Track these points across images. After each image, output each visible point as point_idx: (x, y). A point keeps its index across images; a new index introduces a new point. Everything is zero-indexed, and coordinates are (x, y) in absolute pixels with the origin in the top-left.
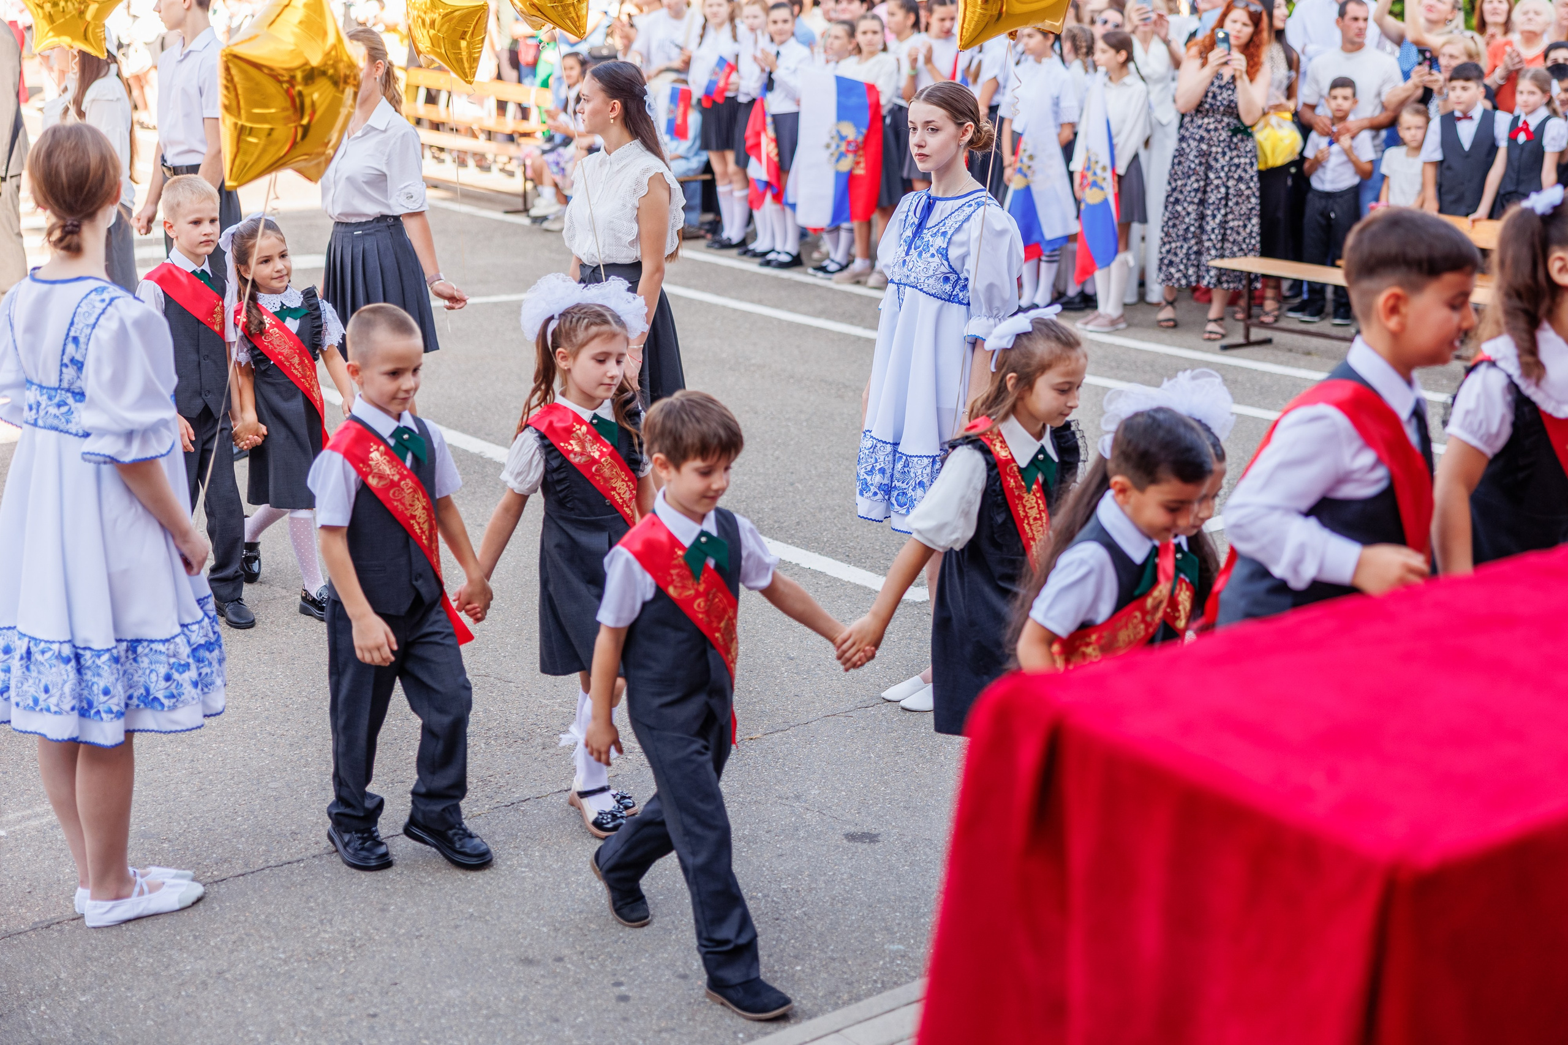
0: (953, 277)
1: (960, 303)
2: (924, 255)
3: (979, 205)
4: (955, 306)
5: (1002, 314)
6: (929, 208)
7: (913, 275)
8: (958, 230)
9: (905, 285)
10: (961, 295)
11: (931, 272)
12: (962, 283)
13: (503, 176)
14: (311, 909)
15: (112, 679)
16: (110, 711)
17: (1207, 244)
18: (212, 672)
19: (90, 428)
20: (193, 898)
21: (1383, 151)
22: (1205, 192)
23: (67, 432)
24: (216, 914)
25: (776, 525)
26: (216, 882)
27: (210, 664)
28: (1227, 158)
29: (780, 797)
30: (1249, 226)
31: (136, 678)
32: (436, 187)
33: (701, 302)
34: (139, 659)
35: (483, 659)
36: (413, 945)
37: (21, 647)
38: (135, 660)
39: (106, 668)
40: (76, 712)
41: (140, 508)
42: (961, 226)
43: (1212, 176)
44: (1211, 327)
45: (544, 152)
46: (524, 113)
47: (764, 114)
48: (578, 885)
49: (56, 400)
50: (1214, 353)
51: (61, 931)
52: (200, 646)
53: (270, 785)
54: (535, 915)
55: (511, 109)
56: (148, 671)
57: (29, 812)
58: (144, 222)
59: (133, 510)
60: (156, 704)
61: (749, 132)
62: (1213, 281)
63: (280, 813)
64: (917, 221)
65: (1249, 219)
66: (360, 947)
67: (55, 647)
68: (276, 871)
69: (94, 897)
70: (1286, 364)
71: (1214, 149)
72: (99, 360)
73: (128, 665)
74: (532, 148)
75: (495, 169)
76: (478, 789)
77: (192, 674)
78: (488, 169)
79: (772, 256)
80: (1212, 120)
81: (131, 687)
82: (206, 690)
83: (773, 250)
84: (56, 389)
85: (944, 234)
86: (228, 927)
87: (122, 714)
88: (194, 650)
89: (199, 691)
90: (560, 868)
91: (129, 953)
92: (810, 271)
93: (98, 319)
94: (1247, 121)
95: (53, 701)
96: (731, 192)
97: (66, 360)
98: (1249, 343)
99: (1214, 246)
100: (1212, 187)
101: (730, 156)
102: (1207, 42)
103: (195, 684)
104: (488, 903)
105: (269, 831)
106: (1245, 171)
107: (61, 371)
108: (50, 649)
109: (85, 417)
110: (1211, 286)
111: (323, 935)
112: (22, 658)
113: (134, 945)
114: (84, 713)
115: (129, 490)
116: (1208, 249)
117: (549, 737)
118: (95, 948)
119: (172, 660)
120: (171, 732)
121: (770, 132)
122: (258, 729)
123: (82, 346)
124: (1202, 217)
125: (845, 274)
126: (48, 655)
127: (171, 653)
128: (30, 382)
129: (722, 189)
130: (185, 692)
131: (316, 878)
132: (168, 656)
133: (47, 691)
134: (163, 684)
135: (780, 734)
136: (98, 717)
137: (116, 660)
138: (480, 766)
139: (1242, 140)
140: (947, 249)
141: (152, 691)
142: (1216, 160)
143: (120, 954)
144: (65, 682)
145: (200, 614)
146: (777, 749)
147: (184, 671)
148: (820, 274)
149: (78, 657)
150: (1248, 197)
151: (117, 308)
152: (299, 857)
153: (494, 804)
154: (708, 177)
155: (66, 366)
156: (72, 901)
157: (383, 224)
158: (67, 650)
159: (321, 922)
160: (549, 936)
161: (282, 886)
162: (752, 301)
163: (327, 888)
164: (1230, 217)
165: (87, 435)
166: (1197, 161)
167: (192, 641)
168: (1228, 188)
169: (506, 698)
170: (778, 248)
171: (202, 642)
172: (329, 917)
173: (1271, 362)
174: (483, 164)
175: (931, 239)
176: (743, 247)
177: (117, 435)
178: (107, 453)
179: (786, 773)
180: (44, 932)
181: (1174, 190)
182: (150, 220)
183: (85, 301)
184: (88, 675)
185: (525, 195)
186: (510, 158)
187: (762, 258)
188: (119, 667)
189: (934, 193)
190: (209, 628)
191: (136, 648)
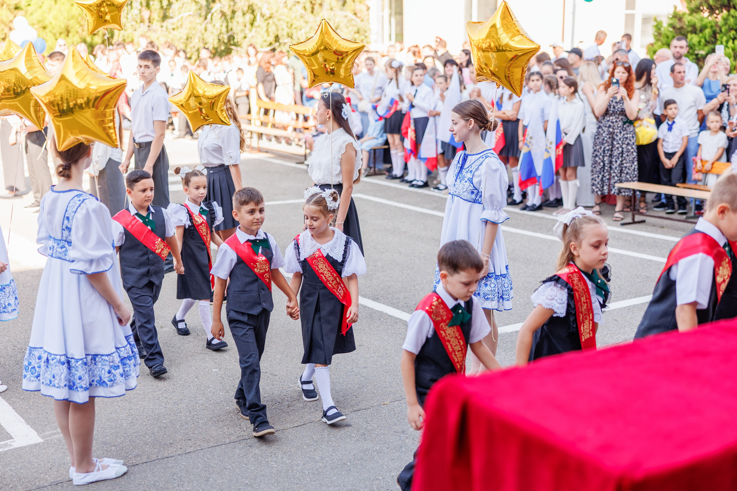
0: (476, 192)
1: (479, 203)
2: (462, 182)
3: (486, 157)
4: (477, 205)
5: (498, 208)
6: (465, 160)
7: (458, 191)
8: (477, 169)
9: (455, 195)
10: (480, 200)
11: (465, 190)
12: (480, 194)
13: (297, 147)
14: (175, 479)
15: (84, 372)
16: (82, 387)
17: (613, 175)
18: (130, 370)
19: (73, 258)
20: (122, 473)
21: (699, 133)
22: (612, 151)
23: (65, 260)
24: (132, 480)
25: (405, 305)
26: (134, 466)
27: (130, 366)
28: (622, 134)
29: (395, 432)
30: (633, 166)
31: (95, 372)
32: (267, 152)
33: (381, 204)
34: (97, 363)
35: (265, 365)
37: (44, 356)
38: (95, 364)
39: (80, 367)
40: (67, 387)
41: (98, 295)
42: (478, 167)
43: (615, 143)
44: (617, 215)
45: (314, 136)
46: (306, 119)
47: (410, 118)
48: (297, 471)
49: (61, 245)
50: (617, 226)
51: (62, 486)
52: (125, 357)
53: (163, 421)
54: (276, 484)
55: (301, 117)
56: (101, 369)
57: (55, 431)
58: (124, 167)
59: (95, 295)
60: (104, 384)
61: (403, 127)
62: (617, 191)
63: (166, 434)
64: (460, 166)
65: (633, 163)
67: (58, 357)
68: (161, 461)
69: (77, 471)
70: (652, 232)
71: (616, 131)
72: (77, 227)
73: (91, 366)
74: (308, 134)
75: (294, 144)
77: (121, 370)
78: (291, 144)
79: (414, 183)
80: (614, 117)
81: (93, 376)
82: (127, 378)
83: (415, 180)
84: (60, 240)
85: (471, 171)
86: (136, 487)
87: (88, 389)
88: (122, 360)
89: (123, 378)
90: (290, 463)
92: (432, 189)
93: (77, 209)
94: (632, 118)
95: (56, 382)
96: (397, 153)
97: (64, 228)
98: (634, 222)
99: (617, 175)
100: (615, 148)
101: (397, 137)
102: (607, 83)
103: (122, 375)
104: (255, 479)
105: (160, 442)
106: (630, 140)
107: (62, 233)
108: (56, 358)
109: (72, 254)
110: (616, 194)
112: (45, 362)
114: (70, 388)
115: (92, 286)
116: (614, 177)
117: (291, 401)
119: (111, 364)
120: (110, 397)
121: (412, 127)
122: (160, 395)
123: (70, 221)
124: (611, 162)
126: (55, 361)
127: (111, 361)
128: (51, 237)
129: (393, 152)
130: (117, 378)
131: (178, 465)
132: (110, 362)
133: (54, 377)
134: (107, 375)
135: (398, 402)
136: (76, 390)
137: (86, 364)
139: (628, 126)
140: (472, 179)
141: (102, 378)
142: (617, 136)
144: (62, 373)
145: (126, 343)
146: (396, 409)
147: (117, 369)
148: (436, 191)
149: (68, 362)
150: (632, 153)
151: (86, 204)
152: (172, 455)
154: (386, 147)
155: (64, 230)
156: (69, 473)
157: (222, 168)
158: (63, 359)
159: (178, 485)
161: (163, 468)
162: (404, 203)
163: (183, 470)
164: (624, 162)
165: (73, 261)
166: (608, 137)
167: (121, 355)
168: (623, 148)
169: (274, 383)
170: (418, 179)
171: (126, 356)
172: (182, 483)
173: (644, 231)
174: (289, 142)
175: (466, 174)
176: (402, 178)
177: (85, 261)
178: (81, 270)
179: (399, 421)
180: (55, 487)
181: (595, 151)
182: (127, 166)
183: (72, 201)
184: (73, 371)
185: (305, 156)
186: (299, 140)
187: (410, 183)
188: (87, 367)
189: (467, 152)
190: (130, 350)
191: (95, 358)
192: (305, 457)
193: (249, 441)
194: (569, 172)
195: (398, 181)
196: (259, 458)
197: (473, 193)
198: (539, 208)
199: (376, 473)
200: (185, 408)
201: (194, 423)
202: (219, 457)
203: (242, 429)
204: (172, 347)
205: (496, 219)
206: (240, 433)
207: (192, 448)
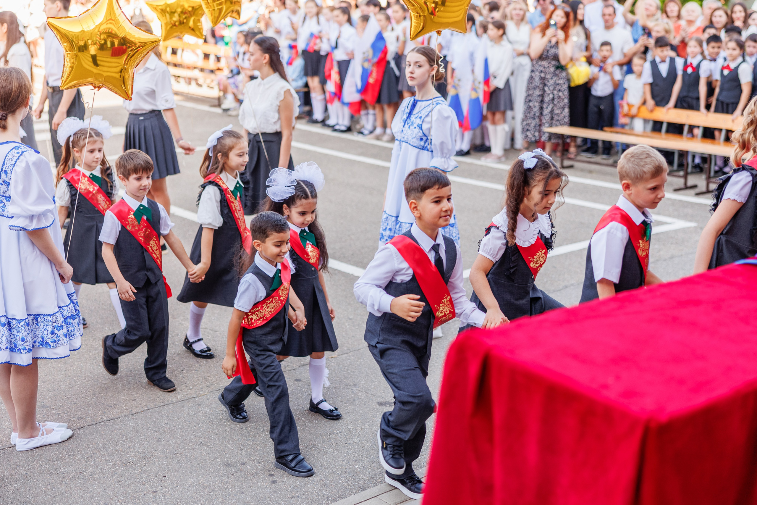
0: (424, 138)
1: (428, 150)
2: (411, 127)
3: (437, 104)
4: (426, 152)
6: (414, 105)
7: (406, 137)
8: (427, 116)
9: (403, 141)
10: (429, 147)
11: (414, 136)
12: (429, 141)
13: (208, 89)
14: (124, 441)
15: (26, 333)
16: (25, 349)
17: (544, 121)
18: (74, 330)
19: (13, 214)
20: (68, 437)
21: (625, 76)
22: (543, 97)
23: (3, 216)
24: (79, 444)
26: (78, 429)
27: (73, 325)
28: (554, 80)
29: (347, 385)
30: (564, 113)
31: (37, 333)
34: (39, 324)
36: (173, 458)
38: (37, 324)
39: (23, 328)
40: (8, 349)
41: (38, 252)
42: (428, 114)
43: (546, 89)
45: (228, 78)
46: (218, 59)
47: (333, 60)
48: (251, 428)
51: (4, 453)
52: (68, 316)
53: (103, 382)
54: (230, 443)
55: (212, 58)
56: (43, 330)
58: (38, 113)
59: (35, 253)
60: (47, 345)
63: (108, 395)
64: (408, 111)
65: (564, 110)
66: (148, 459)
68: (107, 423)
69: (19, 437)
70: (581, 177)
71: (547, 76)
72: (16, 181)
73: (34, 326)
74: (223, 76)
75: (204, 85)
76: (203, 383)
77: (65, 331)
78: (201, 86)
79: (337, 127)
80: (546, 63)
81: (35, 337)
82: (71, 338)
83: (337, 124)
85: (420, 117)
86: (84, 450)
87: (31, 350)
88: (65, 319)
89: (67, 338)
91: (37, 463)
92: (356, 134)
93: (16, 162)
94: (563, 62)
96: (317, 97)
97: (1, 182)
99: (547, 122)
100: (546, 94)
101: (317, 79)
102: (544, 25)
103: (66, 336)
105: (103, 404)
106: (562, 86)
109: (11, 208)
111: (130, 453)
113: (40, 459)
114: (12, 350)
115: (33, 243)
116: (545, 124)
118: (21, 461)
119: (54, 324)
120: (54, 358)
121: (336, 69)
122: (97, 355)
123: (9, 174)
124: (541, 108)
125: (372, 136)
127: (54, 321)
129: (313, 95)
130: (61, 339)
131: (126, 426)
134: (50, 336)
135: (346, 355)
136: (19, 352)
137: (28, 324)
138: (203, 372)
139: (560, 72)
140: (421, 125)
141: (45, 339)
142: (549, 82)
143: (33, 463)
144: (3, 335)
145: (69, 301)
146: (344, 362)
147: (60, 329)
148: (360, 136)
149: (9, 323)
150: (563, 99)
151: (25, 157)
152: (118, 416)
153: (210, 389)
155: (2, 184)
156: (9, 439)
157: (153, 114)
158: (3, 320)
159: (129, 447)
160: (238, 452)
161: (110, 430)
162: (329, 149)
163: (132, 431)
164: (555, 108)
165: (12, 217)
166: (539, 82)
167: (64, 314)
168: (554, 95)
169: (215, 339)
170: (340, 122)
171: (70, 315)
172: (133, 445)
173: (574, 176)
174: (199, 84)
175: (414, 120)
176: (323, 123)
177: (26, 217)
178: (21, 226)
179: (349, 374)
181: (528, 95)
182: (41, 112)
183: (10, 153)
185: (219, 99)
186: (212, 81)
187: (333, 128)
188: (29, 327)
189: (417, 98)
190: (73, 308)
191: (37, 318)
192: (257, 413)
193: (197, 399)
194: (498, 116)
195: (319, 125)
196: (210, 416)
197: (421, 139)
198: (467, 153)
199: (332, 427)
200: (125, 367)
201: (136, 383)
202: (169, 417)
203: (188, 388)
204: (103, 304)
205: (446, 167)
206: (186, 392)
207: (138, 409)
